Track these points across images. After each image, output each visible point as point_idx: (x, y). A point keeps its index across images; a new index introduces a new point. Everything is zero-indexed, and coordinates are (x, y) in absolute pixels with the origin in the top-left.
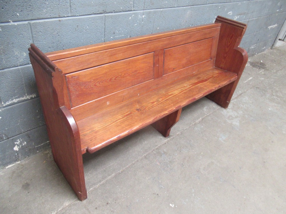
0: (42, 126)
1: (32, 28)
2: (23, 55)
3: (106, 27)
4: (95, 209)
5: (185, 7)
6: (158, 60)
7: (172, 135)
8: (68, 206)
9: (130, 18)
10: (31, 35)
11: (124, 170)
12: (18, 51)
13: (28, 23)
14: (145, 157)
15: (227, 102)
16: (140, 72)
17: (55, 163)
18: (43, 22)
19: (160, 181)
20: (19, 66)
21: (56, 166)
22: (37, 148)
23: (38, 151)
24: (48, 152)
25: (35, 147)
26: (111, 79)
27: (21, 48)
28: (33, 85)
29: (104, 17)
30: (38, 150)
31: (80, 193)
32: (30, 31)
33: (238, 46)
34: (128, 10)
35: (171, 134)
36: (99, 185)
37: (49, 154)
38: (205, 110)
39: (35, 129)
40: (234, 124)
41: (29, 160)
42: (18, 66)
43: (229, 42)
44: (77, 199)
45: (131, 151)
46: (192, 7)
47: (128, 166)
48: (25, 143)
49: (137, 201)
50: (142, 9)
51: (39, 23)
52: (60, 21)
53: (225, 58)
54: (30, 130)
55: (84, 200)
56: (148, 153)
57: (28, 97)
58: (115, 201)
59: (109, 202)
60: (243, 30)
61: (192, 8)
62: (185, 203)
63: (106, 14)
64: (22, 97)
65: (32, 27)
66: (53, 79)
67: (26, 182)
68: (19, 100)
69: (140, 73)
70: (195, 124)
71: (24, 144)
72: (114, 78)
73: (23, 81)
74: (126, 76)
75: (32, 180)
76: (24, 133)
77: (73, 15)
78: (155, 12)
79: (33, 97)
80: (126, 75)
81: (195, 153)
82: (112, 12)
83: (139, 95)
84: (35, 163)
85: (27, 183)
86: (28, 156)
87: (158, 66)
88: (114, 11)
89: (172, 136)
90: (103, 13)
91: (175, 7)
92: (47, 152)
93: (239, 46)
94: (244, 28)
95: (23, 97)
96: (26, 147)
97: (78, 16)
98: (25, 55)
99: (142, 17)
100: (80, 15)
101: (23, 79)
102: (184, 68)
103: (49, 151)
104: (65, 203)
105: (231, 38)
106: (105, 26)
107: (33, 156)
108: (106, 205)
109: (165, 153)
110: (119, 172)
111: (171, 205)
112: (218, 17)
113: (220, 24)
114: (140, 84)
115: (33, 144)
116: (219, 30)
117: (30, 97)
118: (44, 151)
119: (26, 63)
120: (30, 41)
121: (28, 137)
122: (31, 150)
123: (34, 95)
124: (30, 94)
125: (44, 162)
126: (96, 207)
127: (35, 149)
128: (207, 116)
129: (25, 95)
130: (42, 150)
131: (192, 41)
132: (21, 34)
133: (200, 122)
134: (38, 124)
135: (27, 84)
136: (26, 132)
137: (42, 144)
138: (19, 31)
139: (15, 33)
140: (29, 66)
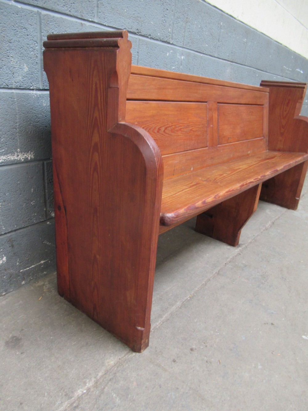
0: (37, 224)
1: (43, 24)
2: (22, 69)
3: (140, 57)
4: (173, 363)
5: (225, 61)
6: (212, 116)
7: (243, 243)
8: (115, 365)
9: (168, 55)
10: (38, 34)
11: (194, 294)
12: (16, 60)
13: (38, 11)
14: (218, 273)
15: (296, 199)
16: (193, 130)
17: (63, 299)
18: (59, 18)
19: (264, 304)
20: (14, 89)
21: (67, 302)
22: (24, 273)
23: (23, 282)
24: (43, 283)
25: (19, 271)
26: (159, 129)
27: (22, 55)
28: (31, 132)
29: (138, 39)
30: (24, 279)
31: (139, 328)
32: (38, 28)
33: (299, 115)
34: (165, 40)
35: (240, 242)
36: (159, 322)
37: (46, 286)
38: (269, 213)
39: (25, 229)
41: (7, 300)
42: (11, 88)
43: (286, 111)
44: (128, 350)
45: (190, 268)
46: (232, 63)
47: (196, 289)
48: (5, 259)
49: (244, 338)
50: (181, 46)
51: (54, 17)
52: (82, 24)
53: (282, 134)
54: (15, 230)
55: (145, 349)
56: (219, 268)
57: (21, 157)
58: (203, 344)
59: (194, 347)
60: (303, 91)
61: (231, 65)
63: (141, 38)
64: (12, 155)
65: (42, 21)
67: (11, 335)
68: (5, 160)
69: (193, 131)
70: (266, 229)
71: (1, 262)
72: (163, 129)
73: (18, 120)
74: (177, 131)
75: (22, 330)
76: (6, 236)
77: (100, 22)
78: (195, 56)
79: (29, 159)
80: (177, 128)
81: (292, 262)
82: (147, 37)
83: (192, 169)
84: (21, 302)
85: (13, 337)
86: (6, 291)
87: (213, 127)
88: (150, 35)
89: (243, 244)
90: (137, 35)
91: (215, 57)
92: (41, 283)
93: (300, 115)
94: (304, 88)
95: (12, 153)
96: (5, 270)
97: (105, 26)
98: (25, 70)
99: (181, 58)
100: (109, 25)
101: (18, 116)
102: (238, 141)
103: (45, 282)
104: (108, 360)
105: (287, 105)
106: (138, 55)
107: (14, 292)
108: (191, 353)
109: (246, 266)
110: (186, 298)
112: (262, 81)
113: (268, 89)
114: (193, 151)
115: (18, 264)
116: (268, 96)
117: (24, 157)
118: (35, 283)
119: (25, 86)
120: (36, 46)
121: (10, 245)
122: (12, 276)
123: (30, 154)
124: (25, 150)
125: (40, 299)
126: (174, 359)
127: (19, 276)
128: (276, 219)
129: (16, 151)
130: (31, 280)
131: (244, 103)
132: (25, 28)
133: (271, 226)
134: (31, 220)
135: (22, 128)
136: (9, 233)
137: (33, 266)
138: (22, 21)
139: (17, 24)
140: (30, 94)
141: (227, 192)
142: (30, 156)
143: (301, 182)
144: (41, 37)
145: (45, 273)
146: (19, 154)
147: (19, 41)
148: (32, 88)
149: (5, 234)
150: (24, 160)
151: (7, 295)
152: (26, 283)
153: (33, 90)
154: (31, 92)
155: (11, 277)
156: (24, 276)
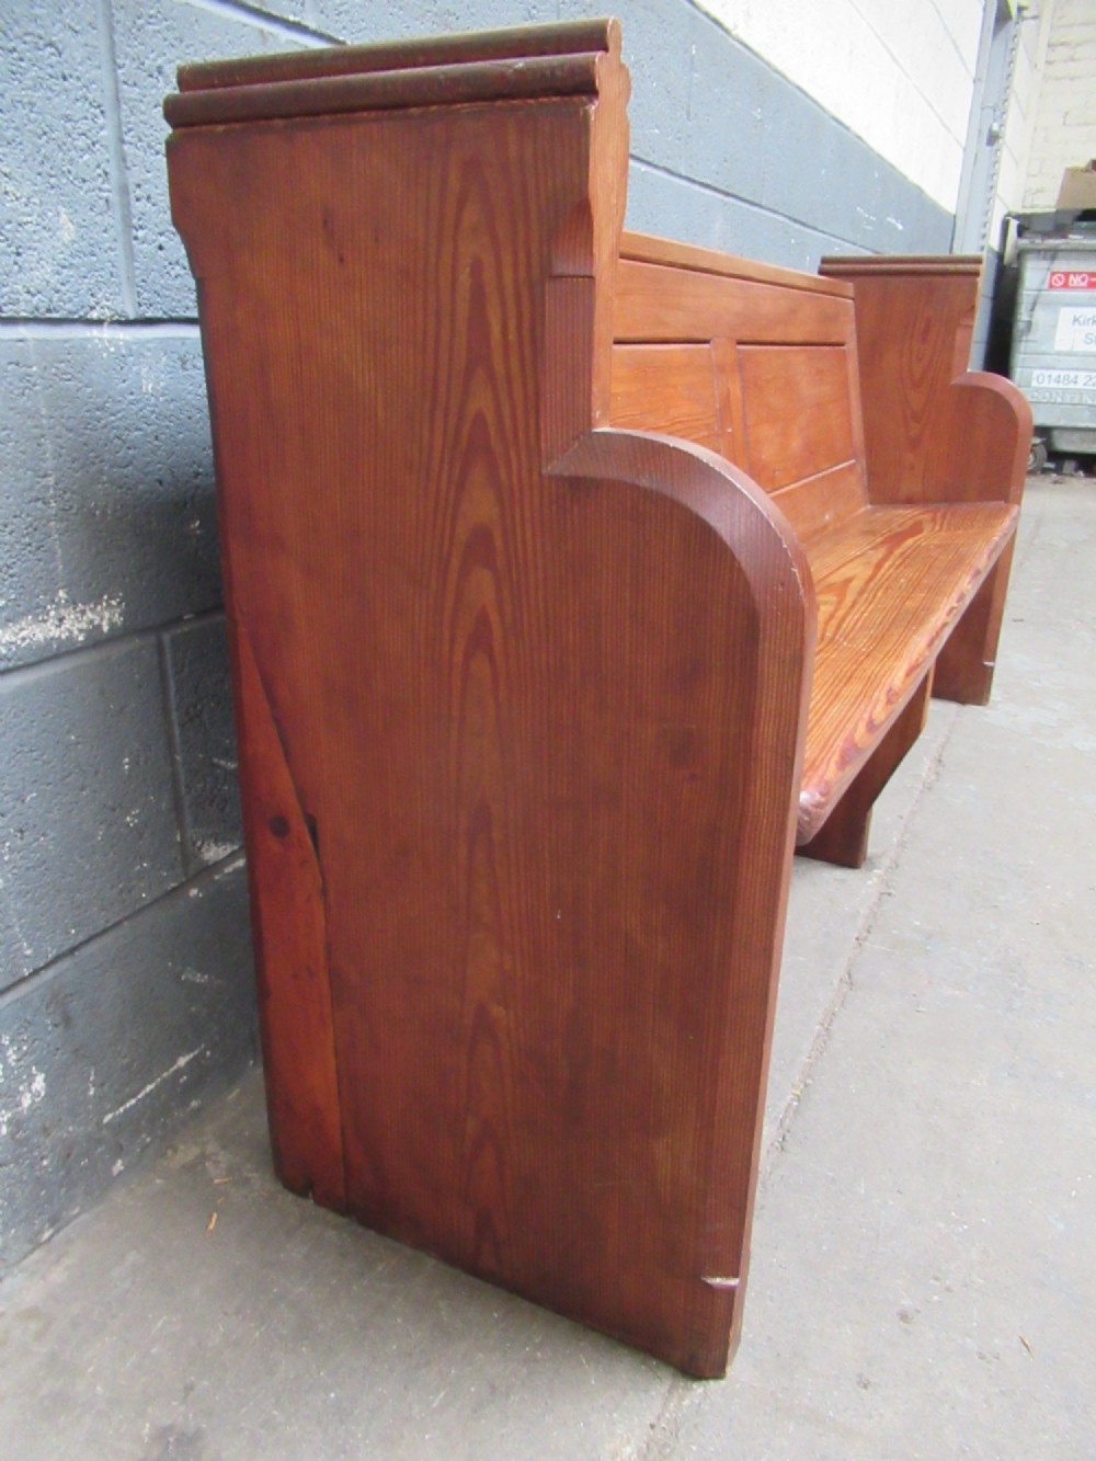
0: (155, 902)
1: (119, 28)
2: (52, 230)
4: (863, 1392)
5: (707, 191)
6: (729, 394)
7: (878, 850)
10: (104, 75)
11: (806, 1082)
12: (27, 191)
14: (852, 982)
15: (985, 667)
18: (180, 4)
20: (26, 321)
22: (116, 1126)
23: (119, 1166)
25: (99, 1123)
27: (46, 168)
28: (104, 513)
30: (119, 1151)
31: (717, 1281)
32: (103, 45)
33: (965, 370)
35: (871, 850)
37: (216, 1163)
39: (107, 939)
41: (68, 1261)
42: (14, 321)
43: (919, 360)
47: (807, 1059)
48: (39, 1083)
49: (1061, 1226)
53: (914, 444)
56: (843, 961)
57: (74, 625)
58: (932, 1282)
59: (907, 1303)
60: (974, 284)
64: (36, 621)
67: (147, 1427)
68: (9, 644)
71: (26, 1101)
73: (50, 464)
75: (189, 1388)
79: (106, 628)
86: (53, 1221)
89: (879, 857)
92: (186, 1153)
93: (969, 370)
94: (976, 274)
95: (37, 612)
96: (46, 1131)
98: (67, 238)
101: (48, 445)
102: (800, 478)
103: (205, 1143)
104: (609, 1445)
105: (924, 340)
107: (84, 1216)
108: (908, 1333)
109: (929, 936)
110: (785, 1105)
112: (825, 261)
113: (849, 287)
115: (92, 1092)
116: (852, 312)
117: (84, 626)
118: (164, 1155)
119: (69, 306)
120: (102, 128)
121: (58, 1019)
122: (75, 1152)
123: (109, 605)
124: (87, 595)
125: (211, 1227)
127: (99, 1142)
128: (943, 747)
129: (53, 601)
130: (145, 1147)
132: (51, 44)
133: (938, 774)
134: (130, 891)
135: (67, 496)
136: (47, 966)
137: (149, 1088)
138: (37, 11)
139: (17, 22)
140: (88, 340)
141: (908, 674)
142: (106, 616)
144: (117, 91)
145: (194, 1104)
146: (63, 612)
147: (32, 104)
148: (94, 315)
149: (36, 972)
150: (86, 639)
151: (56, 1238)
152: (128, 1167)
153: (99, 322)
154: (94, 332)
155: (69, 1155)
156: (119, 1139)
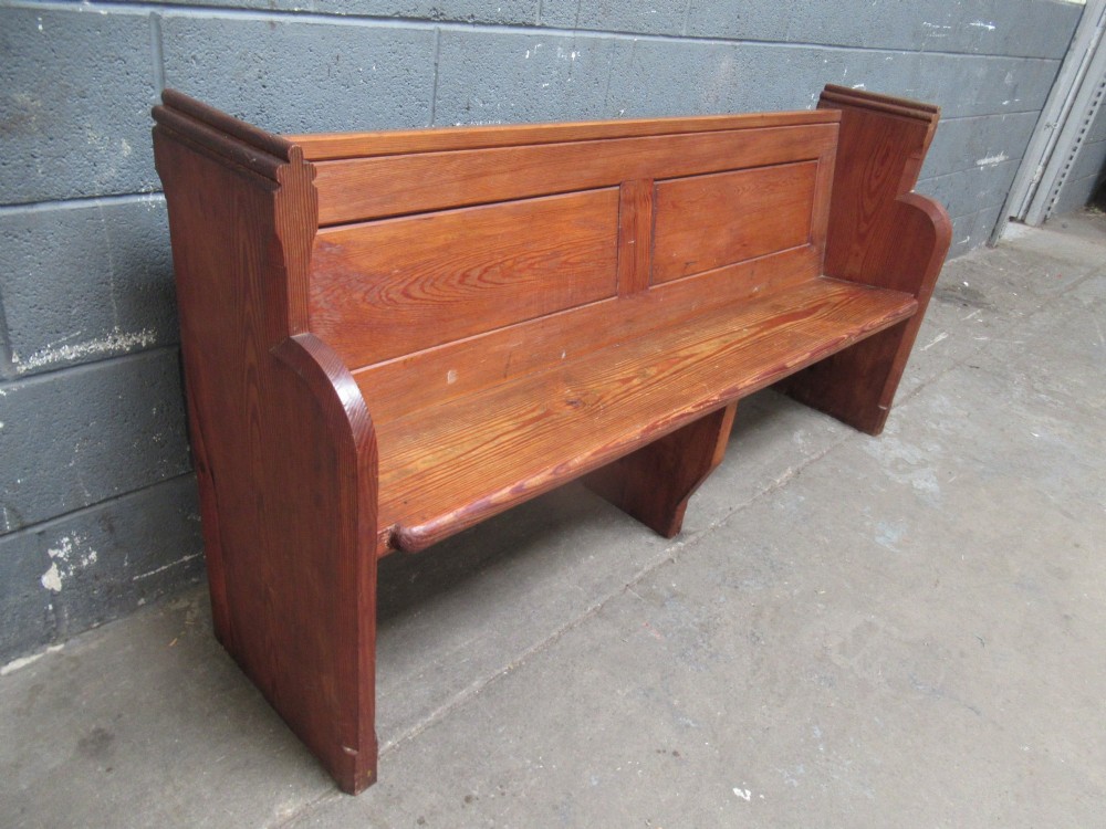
0: (168, 480)
1: (166, 41)
2: (117, 151)
3: (441, 77)
4: (417, 825)
5: (713, 42)
6: (636, 216)
7: (693, 529)
8: (294, 817)
9: (527, 56)
10: (157, 66)
11: (520, 662)
12: (102, 133)
13: (152, 13)
14: (599, 613)
15: (880, 410)
16: (570, 261)
17: (221, 648)
18: (210, 20)
19: (676, 702)
20: (99, 197)
21: (228, 658)
22: (141, 583)
23: (142, 601)
24: (187, 604)
25: (131, 581)
26: (464, 276)
27: (114, 120)
28: (145, 288)
29: (436, 33)
30: (142, 594)
31: (349, 750)
32: (155, 51)
33: (910, 189)
34: (520, 21)
35: (686, 526)
36: (419, 725)
37: (192, 613)
38: (800, 441)
39: (138, 493)
40: (920, 487)
41: (102, 640)
42: (92, 198)
43: (877, 177)
44: (330, 786)
45: (536, 592)
46: (737, 44)
47: (532, 650)
48: (93, 555)
49: (595, 783)
50: (569, 26)
51: (194, 20)
52: (272, 24)
53: (862, 238)
54: (116, 497)
55: (366, 788)
56: (606, 597)
57: (124, 343)
58: (498, 787)
59: (475, 793)
60: (927, 128)
61: (736, 47)
62: (795, 783)
63: (443, 27)
64: (99, 340)
65: (165, 35)
66: (276, 197)
67: (94, 726)
68: (82, 353)
69: (571, 264)
70: (772, 491)
71: (85, 563)
72: (476, 273)
73: (111, 266)
74: (520, 271)
75: (120, 716)
76: (94, 509)
77: (323, 11)
78: (614, 45)
79: (144, 345)
80: (520, 266)
81: (796, 591)
82: (465, 23)
83: (564, 355)
84: (130, 648)
85: (97, 731)
86: (100, 619)
87: (635, 245)
88: (473, 16)
89: (690, 533)
90: (434, 21)
91: (681, 37)
92: (183, 603)
93: (913, 191)
94: (930, 121)
95: (102, 337)
96: (96, 578)
97: (339, 16)
98: (126, 154)
99: (569, 57)
100: (350, 13)
101: (110, 257)
102: (721, 266)
103: (191, 602)
104: (281, 806)
105: (882, 164)
106: (436, 72)
107: (120, 621)
108: (463, 807)
109: (674, 595)
110: (498, 672)
111: (737, 791)
112: (828, 88)
113: (837, 113)
114: (569, 311)
115: (126, 564)
116: (835, 133)
117: (130, 343)
118: (170, 601)
119: (127, 187)
120: (152, 95)
121: (106, 528)
122: (114, 590)
123: (146, 333)
124: (130, 327)
125: (171, 644)
126: (422, 817)
127: (129, 588)
128: (812, 462)
129: (110, 332)
130: (159, 596)
131: (748, 164)
132: (120, 58)
133: (788, 482)
134: (154, 473)
135: (122, 280)
136: (100, 503)
137: (163, 568)
138: (111, 44)
139: (98, 52)
140: (140, 203)
141: (594, 454)
142: (144, 339)
143: (895, 367)
144: (164, 73)
145: (194, 580)
146: (116, 337)
147: (106, 91)
148: (143, 190)
149: (92, 505)
150: (131, 349)
151: (102, 628)
152: (147, 604)
153: (147, 193)
154: (144, 198)
155: (110, 591)
156: (143, 589)
